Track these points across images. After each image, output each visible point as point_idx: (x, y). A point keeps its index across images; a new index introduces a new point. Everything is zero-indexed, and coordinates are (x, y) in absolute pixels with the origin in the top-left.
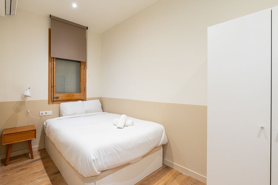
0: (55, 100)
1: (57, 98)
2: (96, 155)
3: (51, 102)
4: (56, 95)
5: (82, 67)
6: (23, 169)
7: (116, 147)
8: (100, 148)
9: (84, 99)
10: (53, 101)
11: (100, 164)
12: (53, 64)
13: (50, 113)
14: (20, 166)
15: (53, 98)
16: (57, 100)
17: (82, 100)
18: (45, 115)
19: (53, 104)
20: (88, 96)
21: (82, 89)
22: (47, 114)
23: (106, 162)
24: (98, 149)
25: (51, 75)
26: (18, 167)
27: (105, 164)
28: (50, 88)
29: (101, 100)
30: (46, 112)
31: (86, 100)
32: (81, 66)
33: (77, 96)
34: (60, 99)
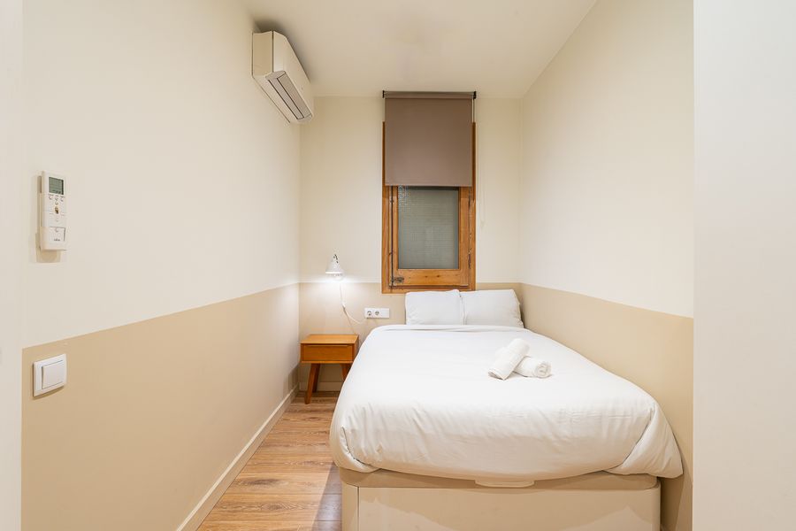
0: (395, 284)
1: (400, 281)
2: (354, 421)
3: (388, 289)
4: (399, 273)
5: (464, 200)
6: (314, 418)
7: (416, 419)
8: (371, 409)
9: (468, 286)
10: (392, 287)
11: (363, 446)
12: (392, 201)
13: (384, 312)
14: (316, 411)
15: (390, 279)
16: (401, 284)
17: (462, 288)
18: (375, 316)
19: (391, 292)
20: (480, 278)
21: (464, 258)
22: (379, 316)
23: (381, 447)
24: (364, 408)
25: (386, 227)
26: (311, 411)
27: (378, 451)
28: (386, 256)
29: (520, 293)
30: (378, 310)
31: (474, 289)
32: (459, 200)
33: (449, 277)
34: (407, 282)
